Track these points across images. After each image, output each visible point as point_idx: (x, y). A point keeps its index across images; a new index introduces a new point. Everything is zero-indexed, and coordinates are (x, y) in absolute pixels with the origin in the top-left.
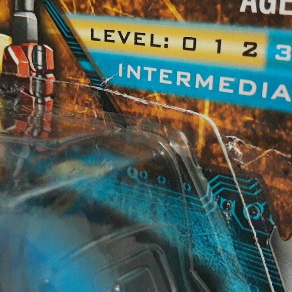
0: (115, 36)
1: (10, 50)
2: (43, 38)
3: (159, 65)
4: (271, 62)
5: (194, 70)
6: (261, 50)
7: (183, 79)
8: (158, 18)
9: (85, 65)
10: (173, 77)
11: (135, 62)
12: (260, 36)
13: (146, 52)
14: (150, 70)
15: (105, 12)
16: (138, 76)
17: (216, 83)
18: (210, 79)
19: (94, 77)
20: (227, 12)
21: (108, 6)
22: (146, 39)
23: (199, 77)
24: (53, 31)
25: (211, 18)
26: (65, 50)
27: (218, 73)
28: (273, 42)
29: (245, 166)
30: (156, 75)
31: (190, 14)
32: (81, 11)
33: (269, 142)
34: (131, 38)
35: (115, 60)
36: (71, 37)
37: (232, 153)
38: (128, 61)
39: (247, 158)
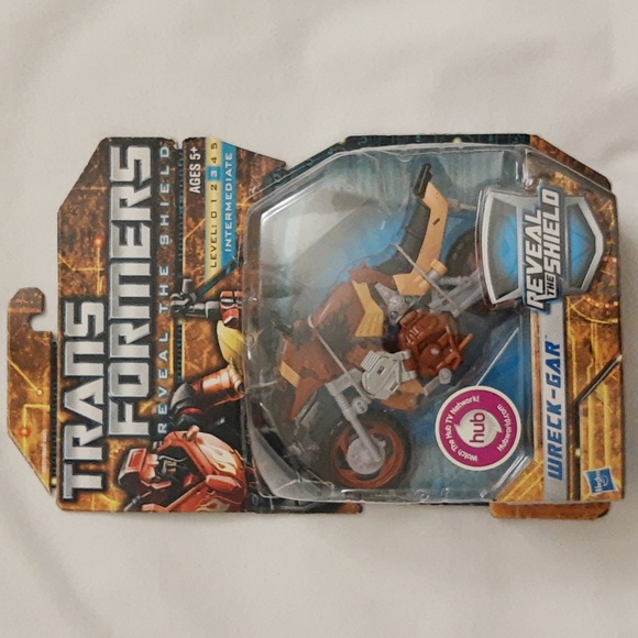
0: (214, 253)
1: (226, 322)
2: (217, 298)
3: (224, 229)
4: (218, 178)
5: (224, 212)
6: (214, 183)
7: (228, 216)
8: (204, 231)
9: (228, 270)
10: (229, 222)
11: (224, 243)
12: (209, 184)
13: (218, 237)
14: (227, 234)
15: (203, 259)
16: (230, 241)
17: (228, 201)
18: (228, 204)
19: (233, 266)
20: (200, 199)
21: (200, 258)
22: (214, 237)
23: (227, 209)
24: (213, 291)
25: (203, 205)
26: (222, 284)
27: (224, 201)
28: (210, 178)
29: (260, 184)
30: (229, 231)
31: (202, 215)
32: (203, 273)
33: (249, 176)
34: (214, 245)
35: (225, 255)
36: (216, 280)
37: (256, 190)
38: (224, 247)
39: (255, 183)
